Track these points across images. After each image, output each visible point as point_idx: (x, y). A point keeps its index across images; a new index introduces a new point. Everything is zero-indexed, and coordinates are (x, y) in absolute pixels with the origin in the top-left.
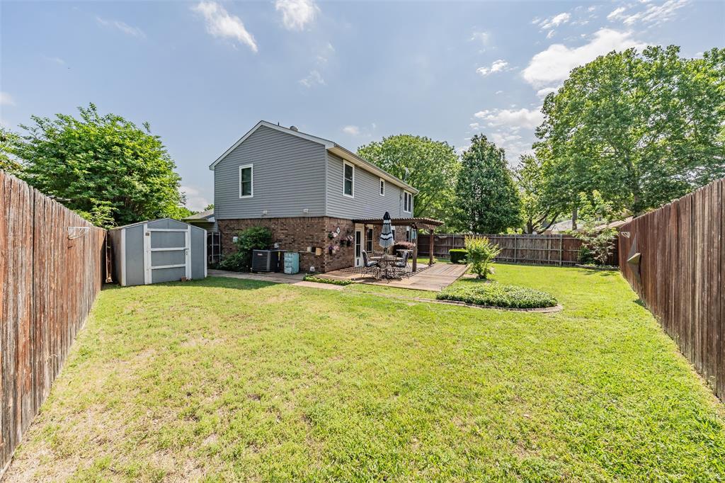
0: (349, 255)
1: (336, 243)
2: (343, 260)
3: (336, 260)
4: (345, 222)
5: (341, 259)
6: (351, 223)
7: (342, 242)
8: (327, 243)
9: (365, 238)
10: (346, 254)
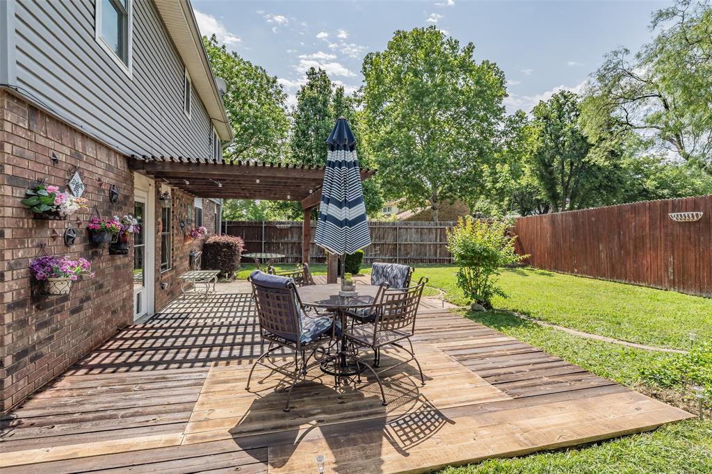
0: (116, 286)
1: (68, 241)
2: (97, 312)
3: (70, 320)
4: (102, 155)
5: (88, 309)
6: (121, 165)
7: (93, 238)
8: (16, 243)
9: (157, 224)
10: (108, 283)
